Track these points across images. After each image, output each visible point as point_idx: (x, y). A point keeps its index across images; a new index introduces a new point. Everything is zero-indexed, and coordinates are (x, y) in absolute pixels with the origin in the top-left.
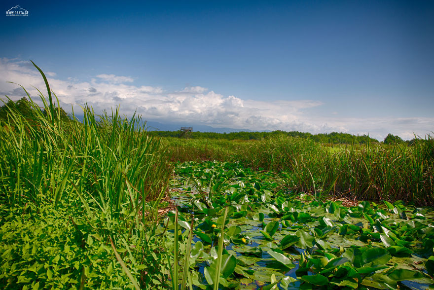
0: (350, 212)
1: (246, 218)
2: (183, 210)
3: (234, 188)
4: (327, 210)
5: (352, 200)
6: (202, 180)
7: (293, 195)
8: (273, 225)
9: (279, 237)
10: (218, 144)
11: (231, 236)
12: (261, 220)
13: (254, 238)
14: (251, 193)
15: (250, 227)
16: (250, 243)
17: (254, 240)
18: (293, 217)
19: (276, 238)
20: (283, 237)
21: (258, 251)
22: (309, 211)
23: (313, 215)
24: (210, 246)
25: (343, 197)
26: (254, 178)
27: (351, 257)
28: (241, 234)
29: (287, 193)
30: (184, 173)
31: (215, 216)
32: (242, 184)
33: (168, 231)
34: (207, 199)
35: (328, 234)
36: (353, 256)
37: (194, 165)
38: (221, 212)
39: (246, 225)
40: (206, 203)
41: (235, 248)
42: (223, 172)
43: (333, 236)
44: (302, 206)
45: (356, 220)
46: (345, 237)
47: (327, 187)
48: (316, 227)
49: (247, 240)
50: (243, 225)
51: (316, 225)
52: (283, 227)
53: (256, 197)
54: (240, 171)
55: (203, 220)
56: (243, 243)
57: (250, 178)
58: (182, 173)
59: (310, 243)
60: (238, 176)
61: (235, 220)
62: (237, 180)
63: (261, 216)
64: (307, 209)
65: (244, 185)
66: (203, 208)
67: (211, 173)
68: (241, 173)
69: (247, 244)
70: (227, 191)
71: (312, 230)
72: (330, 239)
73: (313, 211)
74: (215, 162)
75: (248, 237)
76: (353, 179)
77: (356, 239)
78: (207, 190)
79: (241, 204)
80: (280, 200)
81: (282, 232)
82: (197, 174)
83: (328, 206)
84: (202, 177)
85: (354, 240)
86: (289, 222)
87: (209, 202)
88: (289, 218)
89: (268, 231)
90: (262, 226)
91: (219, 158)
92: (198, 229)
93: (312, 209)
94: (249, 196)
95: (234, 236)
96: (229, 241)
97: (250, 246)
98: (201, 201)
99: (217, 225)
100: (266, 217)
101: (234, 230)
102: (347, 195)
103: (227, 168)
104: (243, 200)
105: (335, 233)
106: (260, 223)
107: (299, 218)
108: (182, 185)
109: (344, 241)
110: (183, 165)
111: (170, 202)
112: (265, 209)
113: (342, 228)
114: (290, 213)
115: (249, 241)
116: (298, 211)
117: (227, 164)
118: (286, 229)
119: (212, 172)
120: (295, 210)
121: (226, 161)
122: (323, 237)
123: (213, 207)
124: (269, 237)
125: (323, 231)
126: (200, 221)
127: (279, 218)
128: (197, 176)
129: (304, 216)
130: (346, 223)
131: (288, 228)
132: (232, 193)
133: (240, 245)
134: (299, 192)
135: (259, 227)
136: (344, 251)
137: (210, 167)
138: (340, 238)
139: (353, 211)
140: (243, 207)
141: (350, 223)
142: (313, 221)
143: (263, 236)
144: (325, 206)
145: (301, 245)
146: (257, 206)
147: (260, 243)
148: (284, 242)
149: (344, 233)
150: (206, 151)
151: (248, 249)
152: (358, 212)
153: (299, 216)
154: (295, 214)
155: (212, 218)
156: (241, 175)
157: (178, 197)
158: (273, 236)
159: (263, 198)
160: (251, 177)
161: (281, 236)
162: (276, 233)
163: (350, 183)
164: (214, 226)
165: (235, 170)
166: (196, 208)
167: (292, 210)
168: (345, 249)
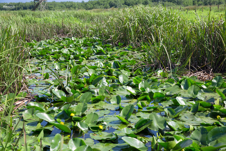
0: (204, 87)
1: (104, 102)
2: (41, 100)
3: (92, 70)
4: (182, 87)
5: (208, 72)
6: (60, 62)
7: (151, 72)
8: (129, 109)
9: (134, 120)
10: (76, 16)
11: (89, 123)
12: (118, 102)
13: (111, 123)
14: (109, 73)
15: (107, 112)
16: (107, 129)
17: (112, 125)
18: (148, 97)
19: (132, 121)
20: (138, 120)
21: (114, 137)
22: (164, 90)
23: (168, 93)
24: (69, 136)
25: (199, 70)
26: (112, 55)
27: (199, 136)
28: (99, 120)
29: (145, 71)
30: (42, 55)
31: (73, 103)
32: (101, 64)
33: (28, 125)
34: (65, 86)
35: (181, 113)
36: (201, 135)
37: (52, 44)
38: (80, 97)
39: (103, 109)
40: (64, 90)
41: (93, 136)
42: (81, 50)
43: (185, 115)
44: (158, 86)
45: (209, 95)
46: (197, 115)
47: (183, 61)
48: (170, 106)
49: (105, 125)
50: (101, 110)
51: (170, 104)
52: (139, 108)
53: (114, 78)
54: (99, 48)
55: (62, 108)
56: (101, 130)
57: (109, 56)
58: (39, 56)
59: (162, 125)
60: (97, 54)
61: (94, 105)
62: (96, 59)
63: (118, 99)
64: (162, 87)
65: (102, 64)
66: (62, 95)
67: (69, 53)
68: (100, 51)
69: (104, 130)
70: (86, 74)
71: (166, 110)
72: (182, 118)
73: (169, 89)
74: (73, 39)
75: (105, 123)
76: (209, 52)
77: (207, 116)
78: (65, 73)
79: (99, 87)
80: (137, 80)
81: (138, 114)
82: (55, 56)
83: (183, 83)
84: (60, 58)
85: (204, 117)
86: (145, 102)
87: (67, 88)
88: (145, 99)
89: (124, 115)
90: (119, 110)
91: (77, 34)
92: (58, 120)
93: (167, 87)
94: (108, 76)
95: (92, 123)
96: (87, 129)
97: (107, 132)
98: (60, 88)
99: (75, 113)
100: (123, 99)
101: (92, 117)
102: (203, 68)
103: (85, 45)
104: (101, 82)
105: (188, 111)
106: (117, 106)
107: (155, 98)
108: (39, 69)
109: (195, 119)
110: (40, 46)
111: (27, 92)
112: (122, 90)
113: (194, 105)
114: (146, 94)
115: (107, 127)
116: (154, 91)
117: (85, 41)
118: (142, 110)
119: (70, 51)
120: (150, 90)
121: (85, 36)
122: (176, 116)
123: (72, 93)
124: (125, 121)
125: (176, 111)
126: (59, 110)
127: (136, 99)
128: (55, 58)
129: (159, 96)
130: (199, 100)
131: (144, 110)
132: (91, 75)
133: (97, 132)
134: (157, 68)
135: (116, 110)
136: (194, 129)
137: (68, 46)
138: (192, 116)
139: (207, 86)
140: (101, 92)
141: (203, 99)
142: (168, 100)
143: (119, 121)
144: (180, 82)
145: (154, 127)
146: (114, 88)
147: (116, 128)
148: (139, 126)
149: (196, 111)
150: (64, 27)
151: (104, 135)
152: (211, 86)
153: (154, 96)
154: (151, 94)
155: (70, 105)
156: (100, 53)
157: (36, 84)
158: (129, 120)
159: (121, 79)
160: (111, 54)
161: (137, 118)
162: (132, 116)
163: (206, 57)
164: (72, 115)
165: (95, 47)
166: (55, 96)
167: (148, 90)
168: (196, 128)
